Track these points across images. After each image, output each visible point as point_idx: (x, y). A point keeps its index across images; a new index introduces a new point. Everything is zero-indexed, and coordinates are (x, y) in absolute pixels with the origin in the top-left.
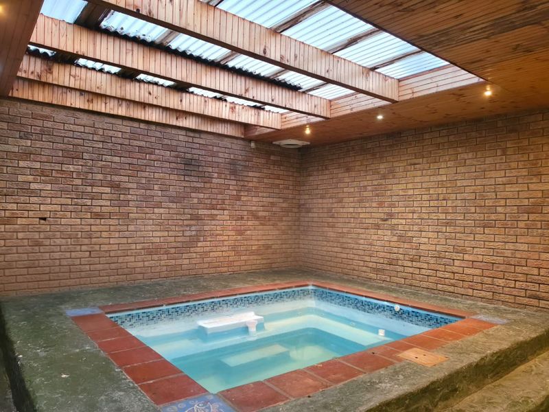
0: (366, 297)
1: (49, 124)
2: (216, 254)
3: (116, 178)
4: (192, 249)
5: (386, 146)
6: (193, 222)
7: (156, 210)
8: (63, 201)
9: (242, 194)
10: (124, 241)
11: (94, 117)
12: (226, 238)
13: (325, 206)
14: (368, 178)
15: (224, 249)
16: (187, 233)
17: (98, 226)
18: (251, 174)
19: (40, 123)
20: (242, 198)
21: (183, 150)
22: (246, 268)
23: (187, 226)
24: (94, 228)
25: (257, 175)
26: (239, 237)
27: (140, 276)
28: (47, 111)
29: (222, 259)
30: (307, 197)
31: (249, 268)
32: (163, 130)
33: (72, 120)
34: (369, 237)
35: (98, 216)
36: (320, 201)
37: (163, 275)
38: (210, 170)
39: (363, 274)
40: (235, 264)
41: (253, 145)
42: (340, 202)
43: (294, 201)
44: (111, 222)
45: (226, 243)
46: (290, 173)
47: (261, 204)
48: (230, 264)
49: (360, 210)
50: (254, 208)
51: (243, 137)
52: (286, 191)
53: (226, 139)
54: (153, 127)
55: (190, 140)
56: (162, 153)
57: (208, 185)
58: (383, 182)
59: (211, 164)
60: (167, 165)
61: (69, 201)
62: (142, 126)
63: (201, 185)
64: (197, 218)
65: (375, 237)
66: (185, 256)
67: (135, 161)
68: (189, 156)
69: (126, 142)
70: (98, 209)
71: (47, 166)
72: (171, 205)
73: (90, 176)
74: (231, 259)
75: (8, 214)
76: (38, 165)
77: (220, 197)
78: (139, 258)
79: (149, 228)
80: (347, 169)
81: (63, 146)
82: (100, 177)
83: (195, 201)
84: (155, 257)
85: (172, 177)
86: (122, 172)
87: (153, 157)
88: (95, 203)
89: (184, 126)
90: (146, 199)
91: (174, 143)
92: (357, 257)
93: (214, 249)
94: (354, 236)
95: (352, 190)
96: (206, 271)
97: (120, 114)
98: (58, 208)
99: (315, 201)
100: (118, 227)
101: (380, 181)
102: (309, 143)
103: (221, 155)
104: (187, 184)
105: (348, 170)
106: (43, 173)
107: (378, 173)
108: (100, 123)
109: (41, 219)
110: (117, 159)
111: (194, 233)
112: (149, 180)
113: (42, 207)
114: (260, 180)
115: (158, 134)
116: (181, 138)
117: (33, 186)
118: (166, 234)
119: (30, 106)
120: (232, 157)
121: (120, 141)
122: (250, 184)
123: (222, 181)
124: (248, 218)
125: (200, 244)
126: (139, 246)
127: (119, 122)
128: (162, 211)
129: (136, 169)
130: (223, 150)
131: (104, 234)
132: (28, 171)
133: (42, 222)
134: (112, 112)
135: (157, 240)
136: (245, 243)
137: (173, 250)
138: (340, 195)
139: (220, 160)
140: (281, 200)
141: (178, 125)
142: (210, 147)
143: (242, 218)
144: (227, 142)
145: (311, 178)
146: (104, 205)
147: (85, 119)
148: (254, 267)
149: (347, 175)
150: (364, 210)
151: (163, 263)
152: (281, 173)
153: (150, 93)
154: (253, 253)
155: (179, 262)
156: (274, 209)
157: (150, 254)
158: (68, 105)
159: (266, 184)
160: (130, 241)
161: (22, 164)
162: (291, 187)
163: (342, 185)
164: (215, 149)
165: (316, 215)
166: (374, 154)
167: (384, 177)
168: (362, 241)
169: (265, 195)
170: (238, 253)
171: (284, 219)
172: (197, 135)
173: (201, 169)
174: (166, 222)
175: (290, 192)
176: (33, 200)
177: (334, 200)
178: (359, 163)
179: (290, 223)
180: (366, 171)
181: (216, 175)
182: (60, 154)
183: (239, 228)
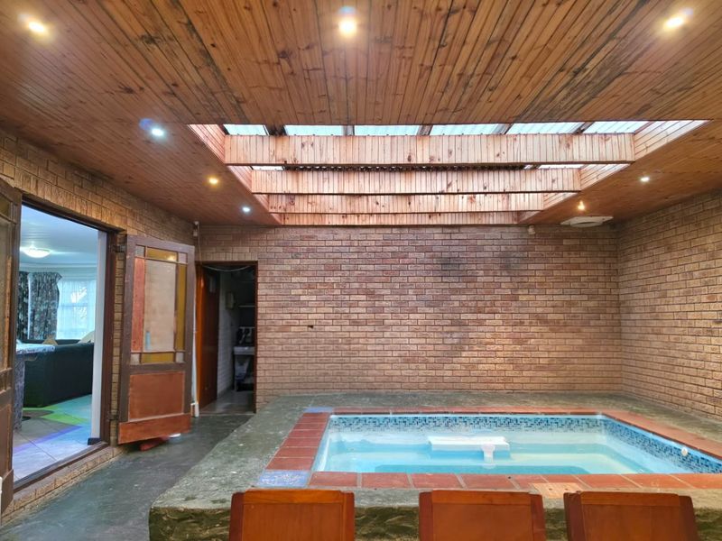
0: (654, 433)
1: (313, 243)
2: (487, 367)
3: (370, 286)
4: (455, 360)
5: (712, 209)
6: (453, 329)
7: (412, 316)
8: (326, 310)
9: (520, 292)
10: (380, 347)
11: (349, 231)
12: (500, 347)
13: (647, 303)
14: (694, 259)
15: (497, 360)
16: (449, 341)
17: (357, 332)
18: (531, 267)
19: (306, 243)
20: (521, 298)
21: (439, 249)
22: (533, 386)
23: (447, 332)
24: (352, 335)
25: (542, 266)
26: (518, 347)
27: (398, 386)
28: (311, 232)
29: (495, 373)
30: (626, 291)
31: (537, 387)
32: (416, 231)
33: (331, 237)
34: (700, 347)
35: (355, 323)
36: (641, 296)
37: (422, 386)
38: (474, 267)
39: (697, 405)
40: (515, 380)
41: (531, 230)
42: (665, 296)
43: (608, 297)
44: (367, 328)
45: (499, 354)
46: (598, 260)
47: (549, 304)
48: (506, 380)
49: (687, 308)
50: (539, 310)
51: (515, 223)
52: (592, 285)
53: (494, 229)
54: (406, 230)
55: (448, 237)
56: (416, 255)
57: (472, 285)
58: (711, 263)
59: (476, 261)
60: (422, 267)
61: (331, 310)
62: (395, 231)
63: (464, 285)
64: (460, 323)
65: (708, 349)
66: (447, 366)
67: (388, 267)
68: (447, 255)
69: (379, 249)
70: (355, 317)
71: (313, 280)
72: (427, 310)
73: (348, 286)
74: (508, 374)
75: (284, 322)
76: (305, 280)
77: (488, 297)
78: (395, 366)
79: (404, 335)
80: (668, 248)
81: (325, 261)
82: (357, 285)
83: (457, 304)
84: (413, 366)
85: (428, 280)
86: (376, 279)
87: (406, 261)
88: (352, 310)
89: (439, 223)
90: (401, 304)
91: (429, 243)
92: (687, 379)
93: (484, 360)
94: (683, 346)
95: (676, 278)
96: (474, 386)
97: (371, 223)
98: (322, 316)
99: (636, 296)
100: (375, 334)
101: (709, 263)
102: (611, 218)
103: (487, 248)
104: (447, 286)
105: (670, 249)
106: (309, 286)
107: (705, 251)
108: (355, 234)
109: (309, 326)
110: (371, 267)
111: (456, 341)
112: (402, 285)
113: (310, 316)
114: (547, 273)
115: (411, 237)
116: (437, 237)
117: (303, 298)
118: (423, 341)
119: (298, 230)
120: (503, 248)
121: (373, 249)
122: (532, 280)
123: (490, 279)
124: (531, 323)
125: (464, 354)
126: (395, 354)
127: (373, 231)
128: (418, 316)
129: (389, 275)
130: (490, 242)
131: (361, 341)
132: (298, 286)
133: (310, 329)
134: (364, 224)
135: (415, 348)
136: (529, 354)
137: (432, 360)
138: (663, 287)
139: (486, 255)
140: (585, 298)
141: (431, 223)
142: (472, 242)
143: (522, 323)
144: (495, 233)
145: (630, 264)
146: (360, 312)
147: (342, 234)
148: (543, 387)
149: (668, 256)
150: (692, 307)
151: (421, 372)
152: (581, 260)
153: (377, 203)
154: (541, 368)
155: (439, 373)
156: (573, 310)
157: (407, 362)
158: (327, 224)
159: (557, 277)
160: (386, 347)
161: (294, 280)
162: (600, 279)
163: (663, 272)
164: (479, 243)
165: (638, 317)
166: (697, 224)
167: (713, 257)
168: (693, 355)
169: (556, 291)
170: (518, 367)
171: (592, 323)
172: (456, 230)
173: (461, 267)
174: (423, 328)
175: (600, 285)
176: (303, 310)
177: (657, 294)
178: (680, 239)
179: (603, 329)
180: (691, 248)
181: (481, 273)
182: (323, 268)
183: (517, 335)
